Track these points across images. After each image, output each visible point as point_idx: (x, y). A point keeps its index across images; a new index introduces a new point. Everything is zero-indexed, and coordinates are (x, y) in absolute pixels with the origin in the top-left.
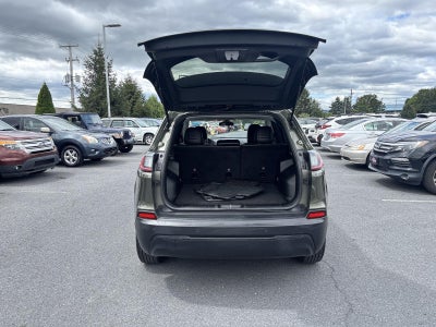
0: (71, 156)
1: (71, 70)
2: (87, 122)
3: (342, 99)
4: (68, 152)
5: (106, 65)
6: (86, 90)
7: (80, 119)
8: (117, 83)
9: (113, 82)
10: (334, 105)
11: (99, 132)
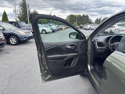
0: (13, 40)
1: (15, 8)
2: (20, 25)
3: (99, 19)
4: (12, 38)
5: (27, 5)
6: (20, 14)
7: (17, 24)
8: (31, 12)
9: (29, 11)
10: (96, 20)
11: (25, 29)
